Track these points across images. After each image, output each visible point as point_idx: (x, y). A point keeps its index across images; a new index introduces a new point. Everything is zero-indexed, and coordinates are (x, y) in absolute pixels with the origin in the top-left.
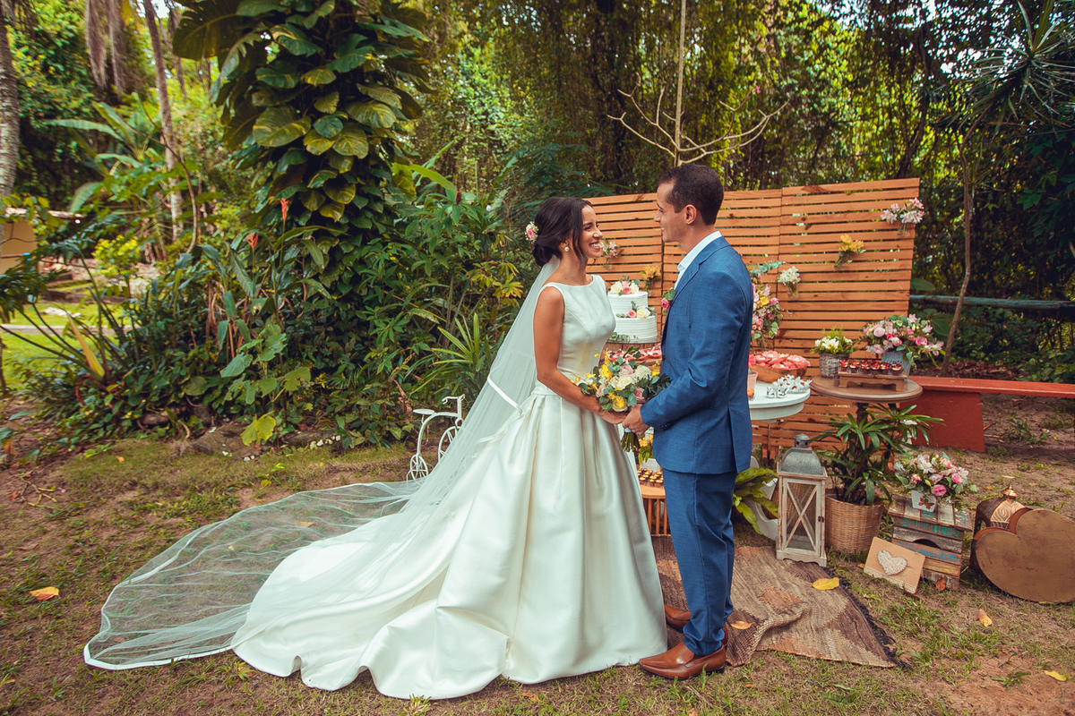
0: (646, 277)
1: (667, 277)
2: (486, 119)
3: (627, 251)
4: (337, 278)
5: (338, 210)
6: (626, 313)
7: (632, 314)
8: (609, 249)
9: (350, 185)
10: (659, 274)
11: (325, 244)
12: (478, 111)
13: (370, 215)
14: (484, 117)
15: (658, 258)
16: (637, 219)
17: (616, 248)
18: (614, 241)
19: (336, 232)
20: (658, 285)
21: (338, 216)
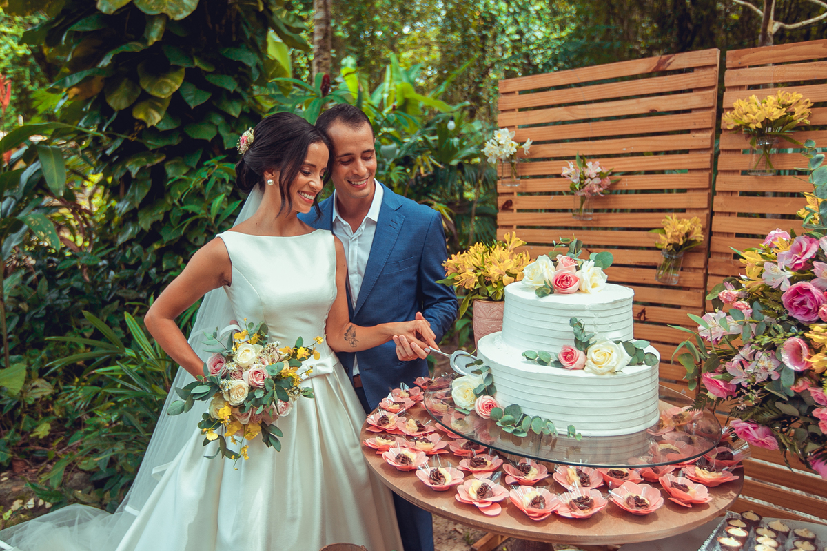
0: (664, 241)
1: (719, 244)
2: (520, 40)
3: (628, 183)
4: (161, 218)
5: (158, 110)
6: (556, 351)
7: (569, 356)
8: (583, 178)
9: (176, 68)
10: (698, 236)
11: (137, 163)
12: (511, 30)
13: (218, 120)
14: (517, 37)
15: (700, 200)
16: (653, 113)
17: (600, 175)
18: (597, 162)
19: (152, 144)
20: (697, 261)
21: (156, 118)
